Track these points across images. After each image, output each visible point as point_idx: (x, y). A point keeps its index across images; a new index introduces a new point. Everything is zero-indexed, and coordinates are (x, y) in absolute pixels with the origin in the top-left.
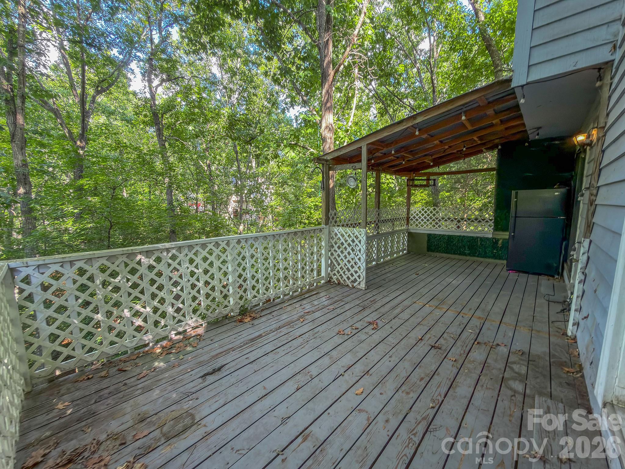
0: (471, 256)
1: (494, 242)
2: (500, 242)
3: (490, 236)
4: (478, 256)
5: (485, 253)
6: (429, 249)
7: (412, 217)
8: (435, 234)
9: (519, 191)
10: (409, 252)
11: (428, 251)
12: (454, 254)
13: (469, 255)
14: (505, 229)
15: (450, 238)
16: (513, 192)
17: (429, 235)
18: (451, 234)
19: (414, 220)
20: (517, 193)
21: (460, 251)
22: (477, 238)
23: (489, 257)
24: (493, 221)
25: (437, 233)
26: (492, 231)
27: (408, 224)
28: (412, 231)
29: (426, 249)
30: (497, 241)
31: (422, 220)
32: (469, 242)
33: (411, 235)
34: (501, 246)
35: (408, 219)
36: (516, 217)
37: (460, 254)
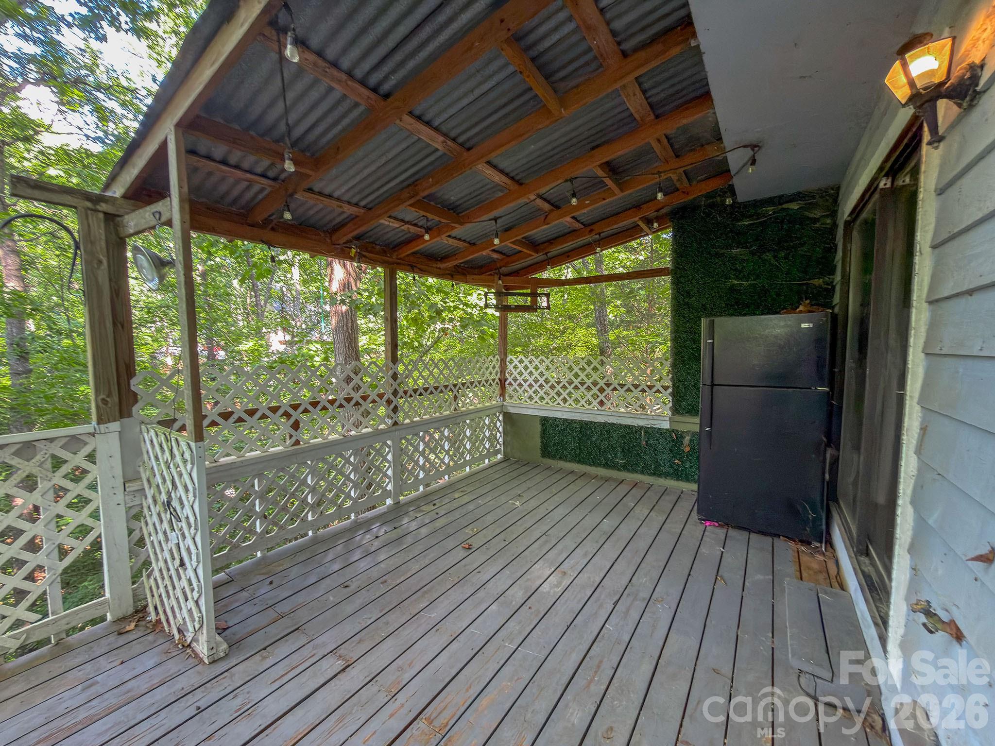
0: (628, 471)
1: (674, 438)
2: (687, 439)
3: (666, 425)
4: (642, 473)
5: (658, 466)
6: (546, 452)
7: (510, 379)
8: (555, 419)
9: (717, 320)
10: (506, 459)
11: (543, 456)
12: (594, 463)
13: (625, 468)
14: (692, 411)
15: (585, 428)
16: (704, 322)
17: (544, 420)
18: (586, 418)
19: (515, 385)
20: (712, 325)
21: (606, 459)
22: (641, 428)
23: (666, 475)
24: (670, 390)
25: (559, 415)
26: (670, 413)
27: (502, 394)
28: (512, 410)
29: (539, 453)
30: (680, 436)
31: (530, 386)
32: (624, 437)
33: (510, 419)
34: (687, 449)
35: (502, 382)
36: (713, 385)
37: (607, 466)
